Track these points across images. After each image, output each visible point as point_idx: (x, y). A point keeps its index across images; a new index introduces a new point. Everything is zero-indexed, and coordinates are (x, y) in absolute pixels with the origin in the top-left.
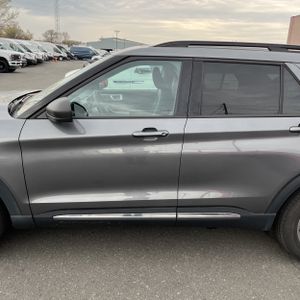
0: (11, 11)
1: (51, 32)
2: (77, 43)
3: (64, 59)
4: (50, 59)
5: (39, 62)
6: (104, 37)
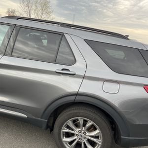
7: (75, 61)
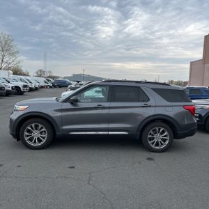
0: (18, 59)
1: (41, 71)
2: (58, 77)
3: (50, 87)
4: (42, 87)
5: (36, 89)
6: (75, 74)
7: (149, 100)
